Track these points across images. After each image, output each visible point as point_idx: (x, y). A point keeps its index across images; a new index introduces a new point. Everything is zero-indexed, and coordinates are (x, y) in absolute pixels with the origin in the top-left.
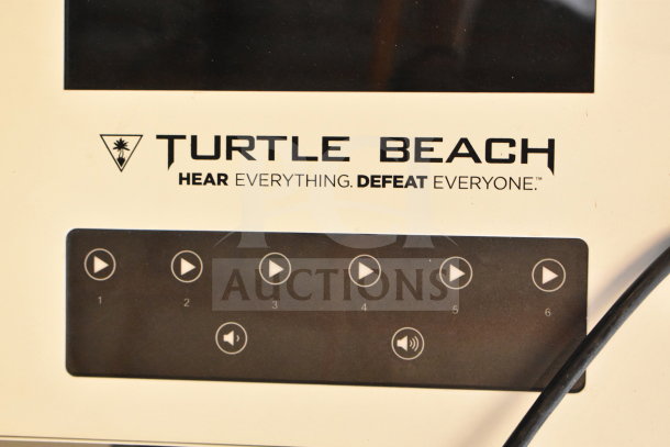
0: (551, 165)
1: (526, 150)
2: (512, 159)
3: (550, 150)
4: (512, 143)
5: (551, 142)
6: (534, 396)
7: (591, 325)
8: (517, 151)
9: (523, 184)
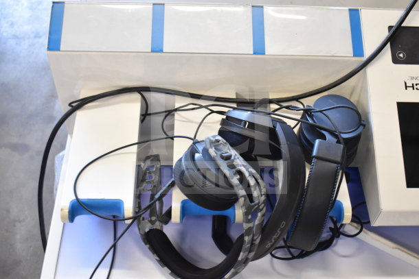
0: (405, 83)
1: (413, 87)
2: (416, 85)
3: (406, 87)
4: (417, 89)
5: (406, 89)
6: (403, 25)
7: (389, 44)
8: (415, 87)
9: (412, 78)
